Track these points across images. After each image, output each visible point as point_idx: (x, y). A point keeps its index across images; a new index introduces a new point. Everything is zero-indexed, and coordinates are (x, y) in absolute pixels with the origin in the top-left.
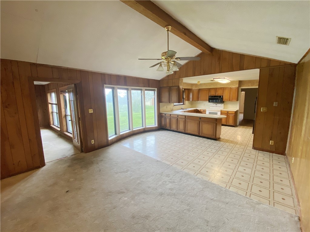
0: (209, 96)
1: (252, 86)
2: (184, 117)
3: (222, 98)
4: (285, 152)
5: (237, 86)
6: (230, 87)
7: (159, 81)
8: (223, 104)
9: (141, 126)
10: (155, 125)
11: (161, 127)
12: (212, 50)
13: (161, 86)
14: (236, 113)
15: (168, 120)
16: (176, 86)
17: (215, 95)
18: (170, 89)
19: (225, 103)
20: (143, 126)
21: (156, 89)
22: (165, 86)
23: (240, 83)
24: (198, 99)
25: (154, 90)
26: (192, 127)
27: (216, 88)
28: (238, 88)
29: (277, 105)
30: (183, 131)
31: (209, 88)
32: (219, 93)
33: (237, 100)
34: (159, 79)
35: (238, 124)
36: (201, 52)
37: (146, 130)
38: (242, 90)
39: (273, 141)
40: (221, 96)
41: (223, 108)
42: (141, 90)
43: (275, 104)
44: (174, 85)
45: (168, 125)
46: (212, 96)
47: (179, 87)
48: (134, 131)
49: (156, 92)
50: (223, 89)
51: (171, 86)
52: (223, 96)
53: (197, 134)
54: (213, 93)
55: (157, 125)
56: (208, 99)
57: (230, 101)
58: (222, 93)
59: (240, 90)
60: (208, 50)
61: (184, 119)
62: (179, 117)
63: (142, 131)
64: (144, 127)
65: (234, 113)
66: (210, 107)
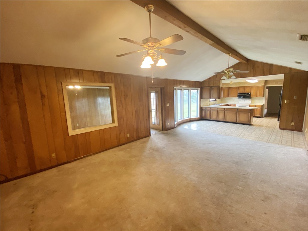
0: (238, 93)
1: (276, 84)
2: (224, 109)
3: (250, 95)
4: (302, 130)
5: (264, 84)
6: (257, 85)
7: (201, 82)
8: (251, 100)
9: (187, 117)
10: (197, 116)
11: (202, 118)
12: (248, 60)
13: (203, 86)
14: (263, 106)
15: (208, 112)
16: (217, 86)
17: (243, 92)
18: (211, 89)
19: (252, 99)
20: (188, 117)
21: (199, 89)
22: (206, 86)
23: (266, 82)
24: (228, 96)
25: (197, 89)
26: (230, 117)
27: (245, 87)
28: (264, 86)
29: (296, 99)
30: (223, 120)
31: (238, 87)
32: (247, 91)
33: (263, 96)
34: (201, 81)
35: (264, 116)
36: (239, 61)
37: (191, 120)
38: (267, 88)
39: (294, 123)
40: (248, 93)
41: (250, 103)
42: (188, 89)
43: (295, 98)
44: (215, 85)
45: (208, 116)
46: (241, 93)
47: (219, 86)
48: (184, 120)
49: (199, 91)
50: (251, 87)
51: (212, 86)
52: (250, 93)
53: (235, 121)
54: (241, 91)
55: (198, 116)
56: (237, 96)
57: (257, 96)
58: (250, 90)
59: (266, 88)
60: (245, 61)
61: (223, 111)
62: (219, 109)
63: (189, 120)
64: (190, 118)
65: (261, 106)
66: (239, 103)
